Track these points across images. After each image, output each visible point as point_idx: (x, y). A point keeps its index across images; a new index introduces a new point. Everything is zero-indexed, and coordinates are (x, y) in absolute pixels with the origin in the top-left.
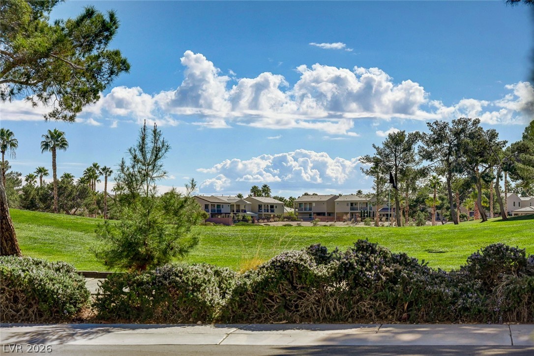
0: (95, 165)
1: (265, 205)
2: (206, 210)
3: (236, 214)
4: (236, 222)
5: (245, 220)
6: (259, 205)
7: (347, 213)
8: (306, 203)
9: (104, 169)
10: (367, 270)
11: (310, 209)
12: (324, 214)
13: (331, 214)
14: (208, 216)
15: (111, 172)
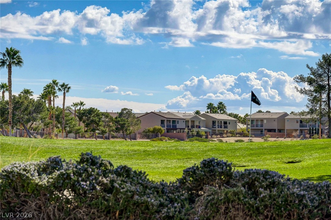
0: (54, 82)
1: (218, 122)
2: (162, 125)
3: (190, 129)
4: (190, 137)
5: (199, 135)
6: (213, 121)
7: (296, 130)
8: (257, 120)
9: (62, 86)
10: (83, 180)
11: (262, 126)
12: (274, 130)
13: (282, 131)
14: (163, 131)
15: (69, 88)
